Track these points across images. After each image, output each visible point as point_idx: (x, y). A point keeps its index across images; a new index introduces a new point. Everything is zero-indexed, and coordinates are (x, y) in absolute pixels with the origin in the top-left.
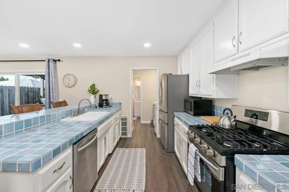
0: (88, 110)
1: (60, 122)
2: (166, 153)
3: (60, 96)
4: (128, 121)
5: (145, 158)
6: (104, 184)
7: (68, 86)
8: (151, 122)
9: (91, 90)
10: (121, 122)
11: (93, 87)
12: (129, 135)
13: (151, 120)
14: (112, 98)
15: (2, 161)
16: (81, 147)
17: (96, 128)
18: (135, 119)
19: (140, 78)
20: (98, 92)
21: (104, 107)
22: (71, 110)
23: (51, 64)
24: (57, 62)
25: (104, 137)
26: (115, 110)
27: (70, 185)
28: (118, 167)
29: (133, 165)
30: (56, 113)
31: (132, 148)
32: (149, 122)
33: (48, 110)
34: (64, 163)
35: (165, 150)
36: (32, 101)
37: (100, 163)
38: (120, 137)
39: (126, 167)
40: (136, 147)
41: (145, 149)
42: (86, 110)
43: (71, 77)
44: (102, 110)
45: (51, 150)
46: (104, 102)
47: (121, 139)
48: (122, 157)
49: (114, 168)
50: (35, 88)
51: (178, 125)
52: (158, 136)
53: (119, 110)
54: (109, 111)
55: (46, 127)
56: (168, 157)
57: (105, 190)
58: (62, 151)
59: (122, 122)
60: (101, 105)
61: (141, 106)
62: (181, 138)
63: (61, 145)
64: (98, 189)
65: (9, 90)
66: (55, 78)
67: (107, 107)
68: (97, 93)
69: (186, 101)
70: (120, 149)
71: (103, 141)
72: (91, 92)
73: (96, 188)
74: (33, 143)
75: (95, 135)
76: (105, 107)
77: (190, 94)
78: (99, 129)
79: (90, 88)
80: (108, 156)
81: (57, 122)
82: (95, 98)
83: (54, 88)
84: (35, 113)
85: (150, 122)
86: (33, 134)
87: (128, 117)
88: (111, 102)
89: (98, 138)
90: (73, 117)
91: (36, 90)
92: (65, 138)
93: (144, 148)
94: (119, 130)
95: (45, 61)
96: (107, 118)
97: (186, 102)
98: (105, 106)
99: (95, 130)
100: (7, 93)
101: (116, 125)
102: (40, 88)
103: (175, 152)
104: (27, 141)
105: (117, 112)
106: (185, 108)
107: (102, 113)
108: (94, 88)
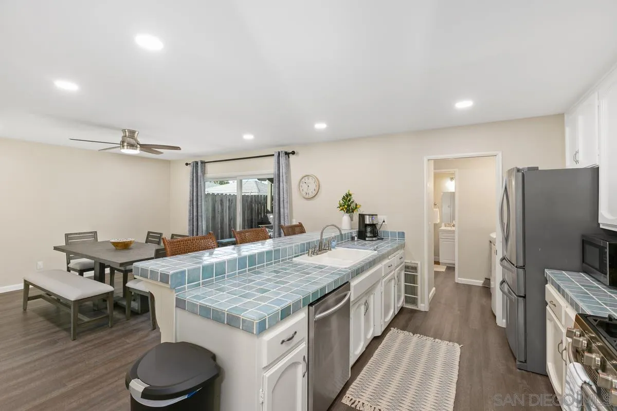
0: (338, 244)
1: (292, 263)
2: (518, 370)
3: (294, 214)
4: (419, 274)
5: (457, 367)
6: (362, 392)
7: (307, 196)
8: (484, 284)
9: (344, 206)
10: (403, 273)
11: (347, 198)
12: (423, 305)
13: (484, 279)
14: (384, 221)
15: (227, 311)
16: (320, 313)
17: (348, 282)
18: (442, 269)
19: (453, 174)
20: (356, 208)
21: (367, 239)
22: (310, 242)
23: (283, 160)
24: (291, 155)
25: (363, 301)
26: (389, 249)
27: (304, 372)
28: (392, 369)
29: (425, 374)
30: (287, 246)
31: (427, 336)
32: (480, 282)
33: (277, 240)
34: (296, 332)
35: (518, 363)
36: (256, 218)
37: (356, 351)
38: (400, 305)
39: (410, 373)
40: (437, 335)
41: (459, 345)
42: (334, 243)
43: (311, 181)
44: (363, 247)
45: (278, 308)
46: (369, 229)
47: (402, 310)
48: (402, 350)
49: (384, 367)
50: (261, 196)
51: (555, 305)
52: (501, 322)
53: (397, 249)
54: (375, 250)
55: (273, 269)
56: (525, 382)
57: (363, 404)
58: (293, 313)
59: (405, 274)
60: (362, 235)
61: (456, 240)
62: (562, 343)
63: (291, 304)
64: (351, 398)
65: (229, 200)
66: (287, 183)
67: (374, 239)
68: (354, 210)
69: (586, 242)
70: (399, 332)
71: (363, 308)
72: (344, 209)
73: (347, 395)
74: (257, 292)
75: (345, 295)
76: (371, 239)
77: (604, 224)
78: (353, 284)
79: (342, 202)
80: (372, 341)
81: (289, 263)
82: (352, 219)
83: (285, 199)
84: (260, 244)
85: (482, 282)
86: (257, 279)
87: (419, 265)
88: (381, 230)
89: (352, 299)
90: (311, 256)
91: (261, 200)
92: (297, 292)
93: (456, 345)
94: (399, 291)
95: (273, 155)
96: (372, 263)
97: (587, 247)
98: (370, 237)
99: (346, 286)
100: (228, 205)
101: (392, 279)
102: (267, 196)
103: (547, 376)
104: (250, 288)
105: (395, 252)
106: (583, 262)
107: (361, 253)
108: (349, 201)
